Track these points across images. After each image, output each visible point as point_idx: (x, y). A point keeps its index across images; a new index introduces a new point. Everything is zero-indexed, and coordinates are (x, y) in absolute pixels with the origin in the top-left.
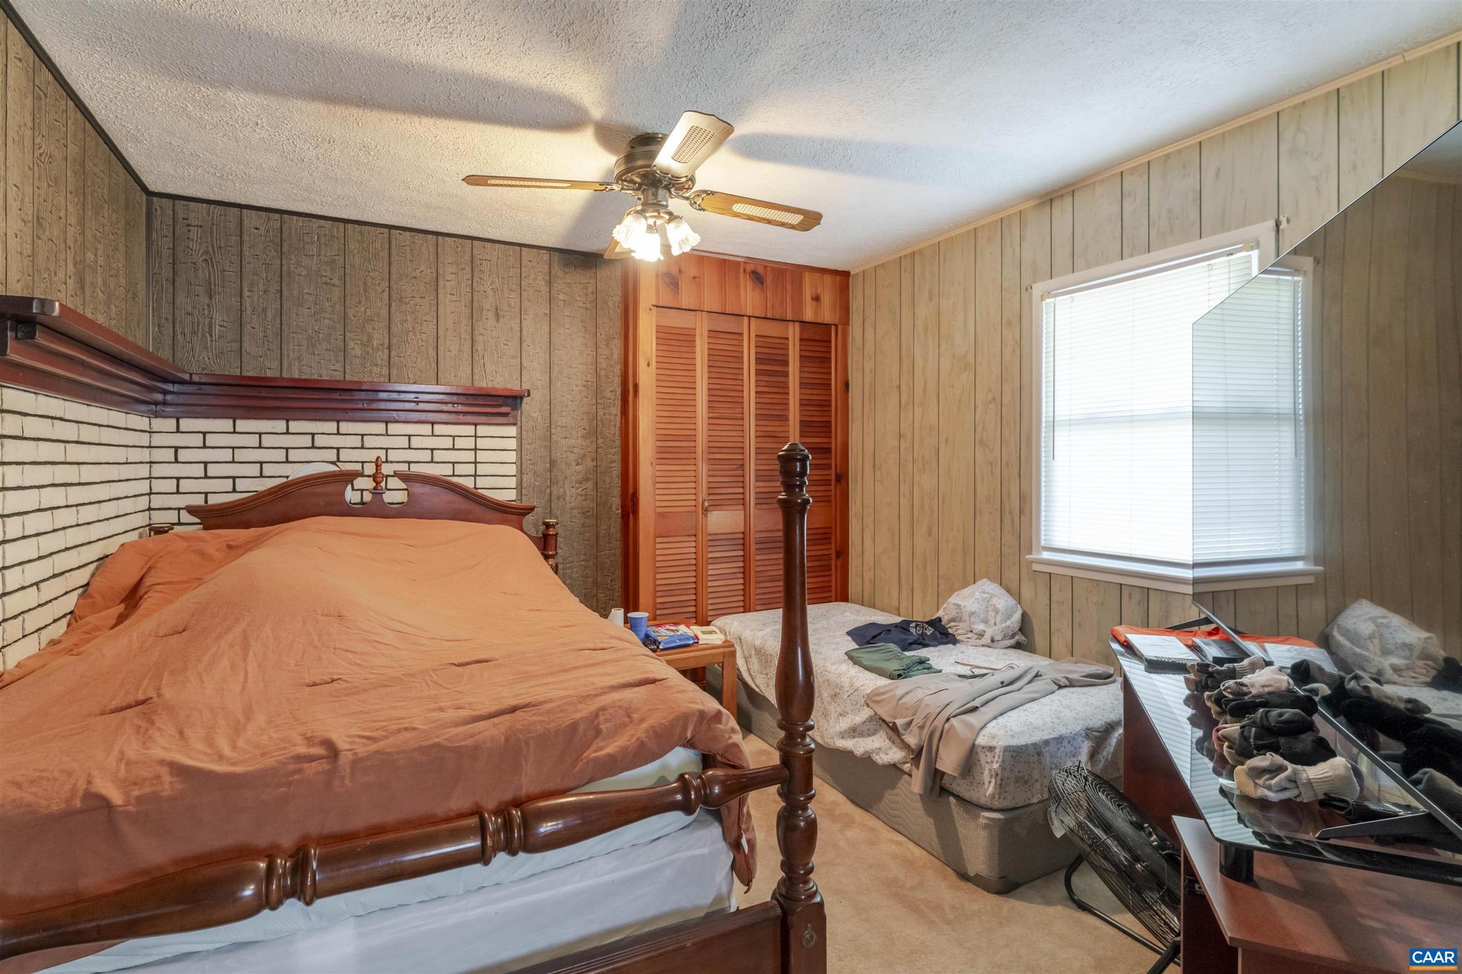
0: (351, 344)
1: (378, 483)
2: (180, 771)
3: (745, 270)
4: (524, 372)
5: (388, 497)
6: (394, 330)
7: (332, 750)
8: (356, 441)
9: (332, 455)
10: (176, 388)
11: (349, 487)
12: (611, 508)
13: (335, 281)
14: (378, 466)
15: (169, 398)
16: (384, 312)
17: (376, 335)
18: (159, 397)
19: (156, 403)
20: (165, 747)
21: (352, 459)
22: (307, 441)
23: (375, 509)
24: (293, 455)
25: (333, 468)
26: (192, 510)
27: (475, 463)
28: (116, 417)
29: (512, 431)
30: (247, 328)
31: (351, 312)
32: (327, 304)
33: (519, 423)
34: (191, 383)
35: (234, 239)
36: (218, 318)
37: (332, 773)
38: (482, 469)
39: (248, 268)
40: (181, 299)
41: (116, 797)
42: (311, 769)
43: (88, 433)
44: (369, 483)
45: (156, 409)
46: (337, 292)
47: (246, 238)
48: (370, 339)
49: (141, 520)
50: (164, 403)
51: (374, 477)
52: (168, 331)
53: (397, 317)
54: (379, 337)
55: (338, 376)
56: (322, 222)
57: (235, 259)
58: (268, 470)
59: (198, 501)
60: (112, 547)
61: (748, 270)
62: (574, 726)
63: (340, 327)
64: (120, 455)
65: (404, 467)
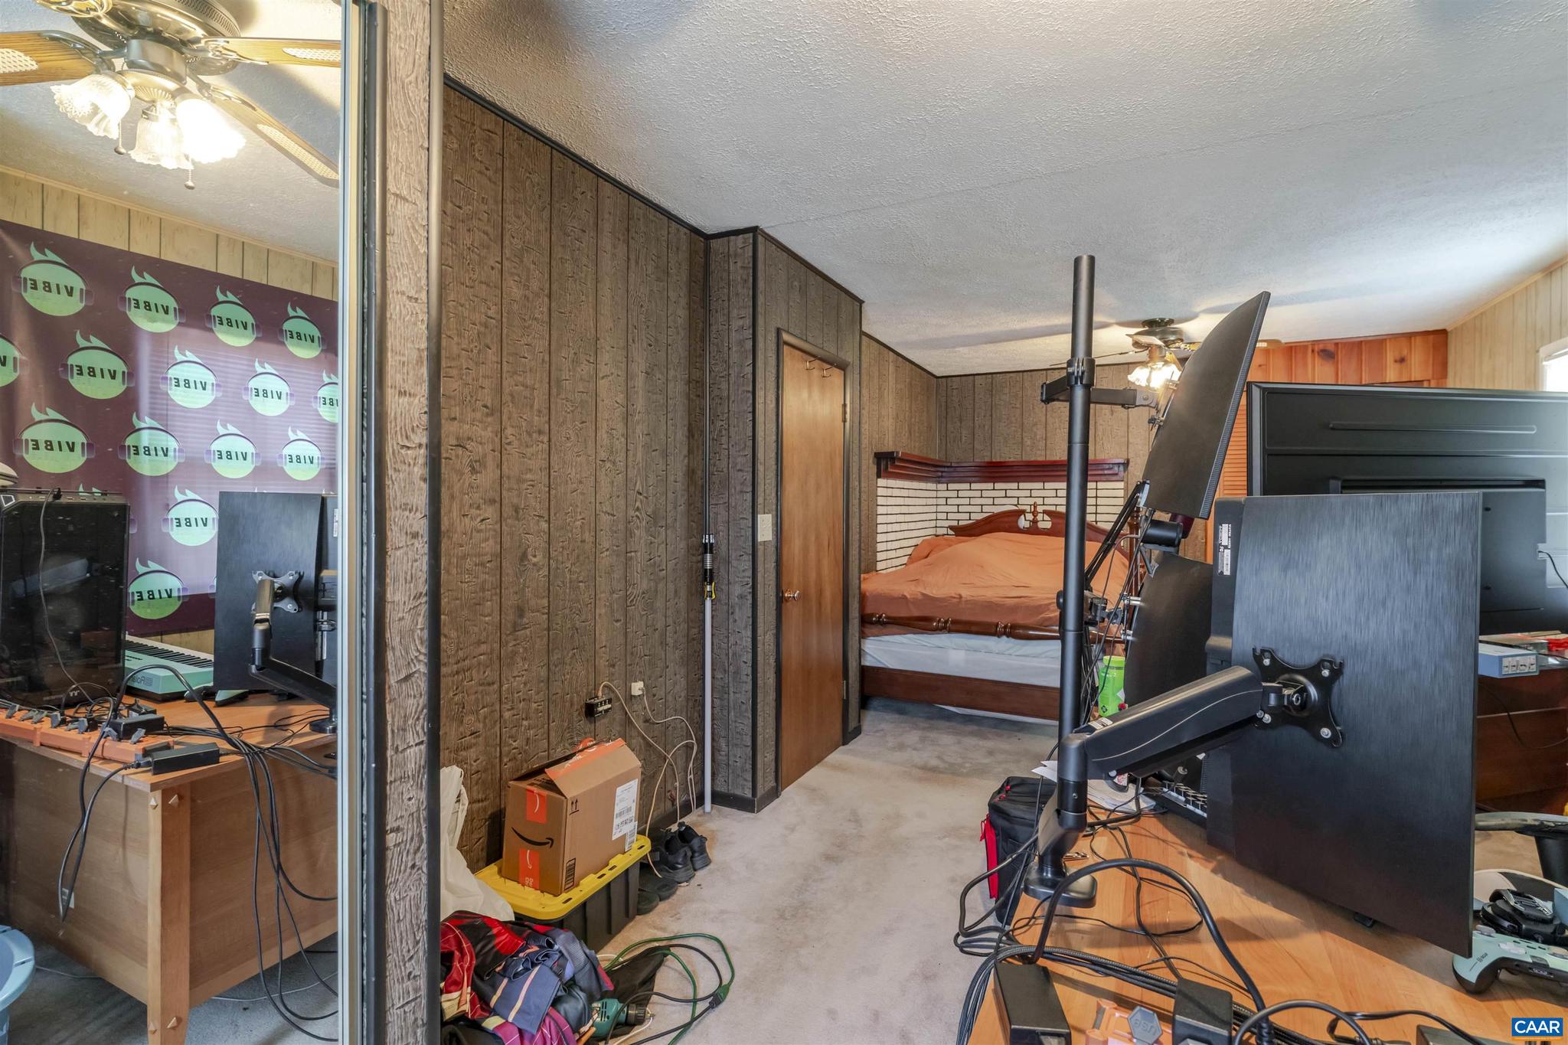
0: (1025, 439)
1: (1035, 517)
2: (923, 594)
3: (1313, 351)
4: (1130, 446)
5: (1041, 525)
6: (1048, 428)
7: (961, 597)
8: (1028, 493)
9: (1015, 501)
10: (946, 469)
11: (1023, 516)
12: (1197, 537)
13: (1018, 406)
14: (1035, 507)
15: (944, 474)
16: (1043, 419)
17: (1038, 433)
18: (940, 474)
19: (939, 477)
20: (921, 589)
21: (1026, 503)
22: (1003, 493)
23: (1034, 530)
24: (997, 501)
25: (1015, 508)
26: (951, 528)
27: (1096, 505)
28: (923, 485)
29: (1121, 485)
30: (976, 436)
31: (1025, 421)
32: (1013, 419)
33: (1125, 480)
34: (951, 467)
35: (972, 392)
36: (964, 432)
37: (960, 602)
38: (1100, 509)
39: (977, 406)
40: (949, 426)
41: (908, 597)
42: (955, 600)
43: (896, 492)
44: (1030, 517)
45: (938, 480)
46: (1018, 412)
47: (976, 390)
48: (1036, 435)
49: (932, 531)
50: (942, 477)
51: (1033, 513)
52: (944, 442)
53: (1050, 420)
54: (1040, 432)
55: (1019, 458)
56: (1012, 375)
57: (972, 402)
58: (985, 509)
59: (955, 523)
60: (918, 541)
61: (1316, 349)
62: (1040, 606)
63: (1020, 430)
64: (923, 502)
65: (1053, 508)
